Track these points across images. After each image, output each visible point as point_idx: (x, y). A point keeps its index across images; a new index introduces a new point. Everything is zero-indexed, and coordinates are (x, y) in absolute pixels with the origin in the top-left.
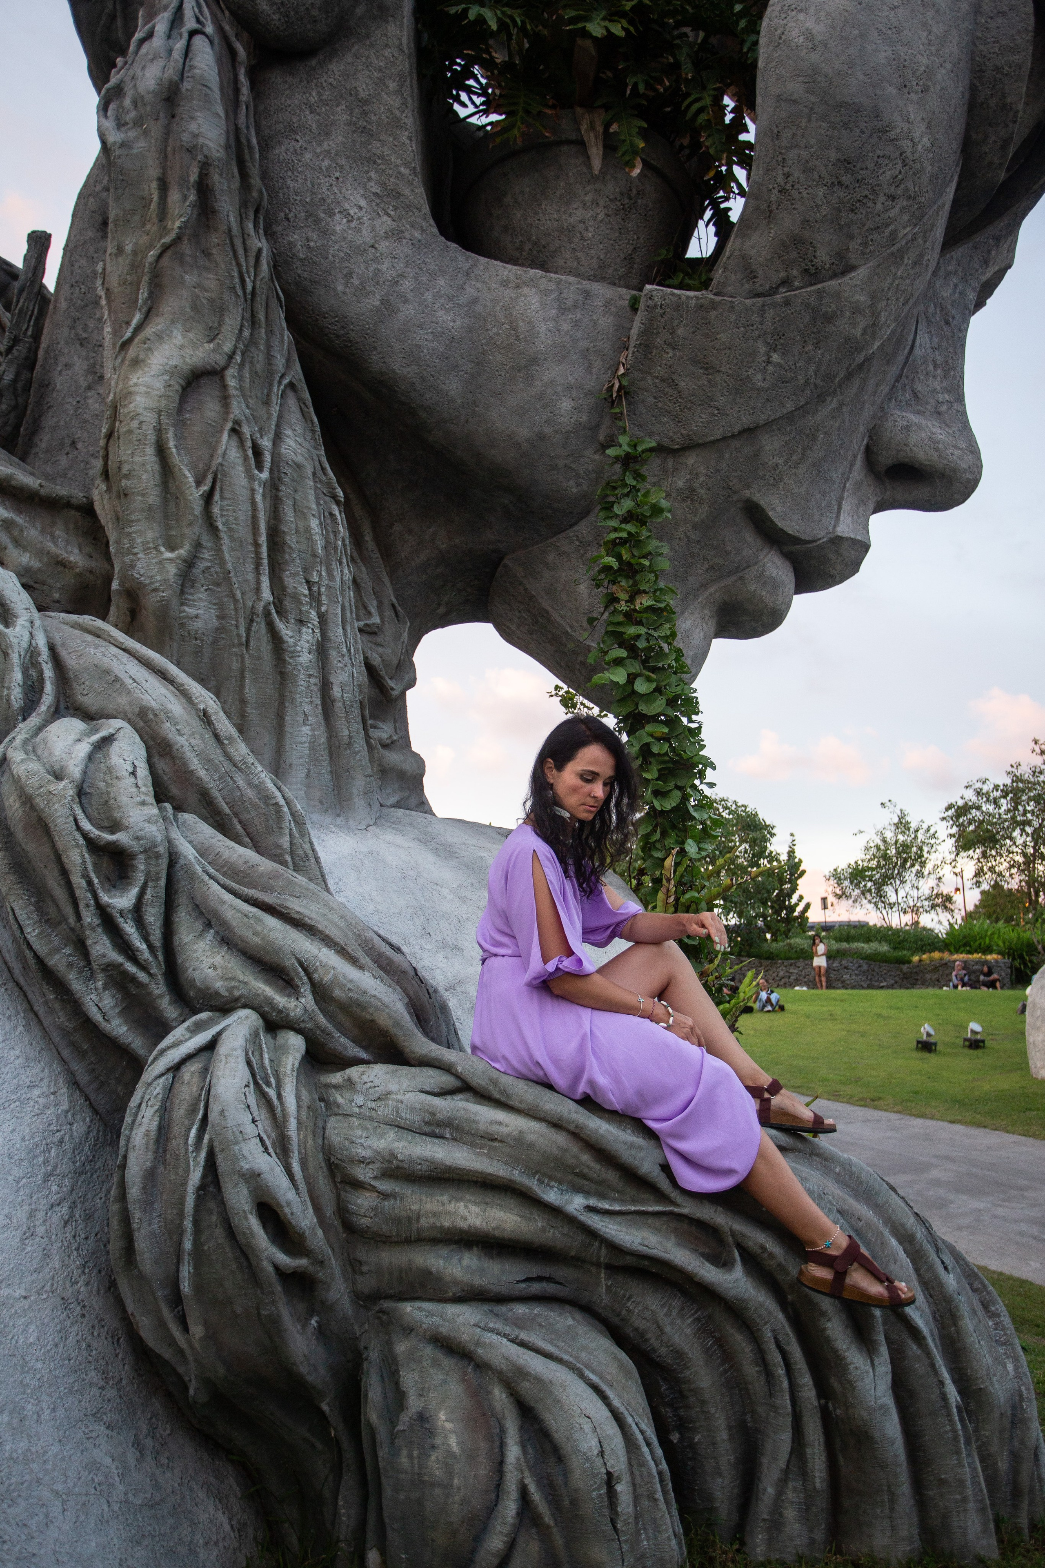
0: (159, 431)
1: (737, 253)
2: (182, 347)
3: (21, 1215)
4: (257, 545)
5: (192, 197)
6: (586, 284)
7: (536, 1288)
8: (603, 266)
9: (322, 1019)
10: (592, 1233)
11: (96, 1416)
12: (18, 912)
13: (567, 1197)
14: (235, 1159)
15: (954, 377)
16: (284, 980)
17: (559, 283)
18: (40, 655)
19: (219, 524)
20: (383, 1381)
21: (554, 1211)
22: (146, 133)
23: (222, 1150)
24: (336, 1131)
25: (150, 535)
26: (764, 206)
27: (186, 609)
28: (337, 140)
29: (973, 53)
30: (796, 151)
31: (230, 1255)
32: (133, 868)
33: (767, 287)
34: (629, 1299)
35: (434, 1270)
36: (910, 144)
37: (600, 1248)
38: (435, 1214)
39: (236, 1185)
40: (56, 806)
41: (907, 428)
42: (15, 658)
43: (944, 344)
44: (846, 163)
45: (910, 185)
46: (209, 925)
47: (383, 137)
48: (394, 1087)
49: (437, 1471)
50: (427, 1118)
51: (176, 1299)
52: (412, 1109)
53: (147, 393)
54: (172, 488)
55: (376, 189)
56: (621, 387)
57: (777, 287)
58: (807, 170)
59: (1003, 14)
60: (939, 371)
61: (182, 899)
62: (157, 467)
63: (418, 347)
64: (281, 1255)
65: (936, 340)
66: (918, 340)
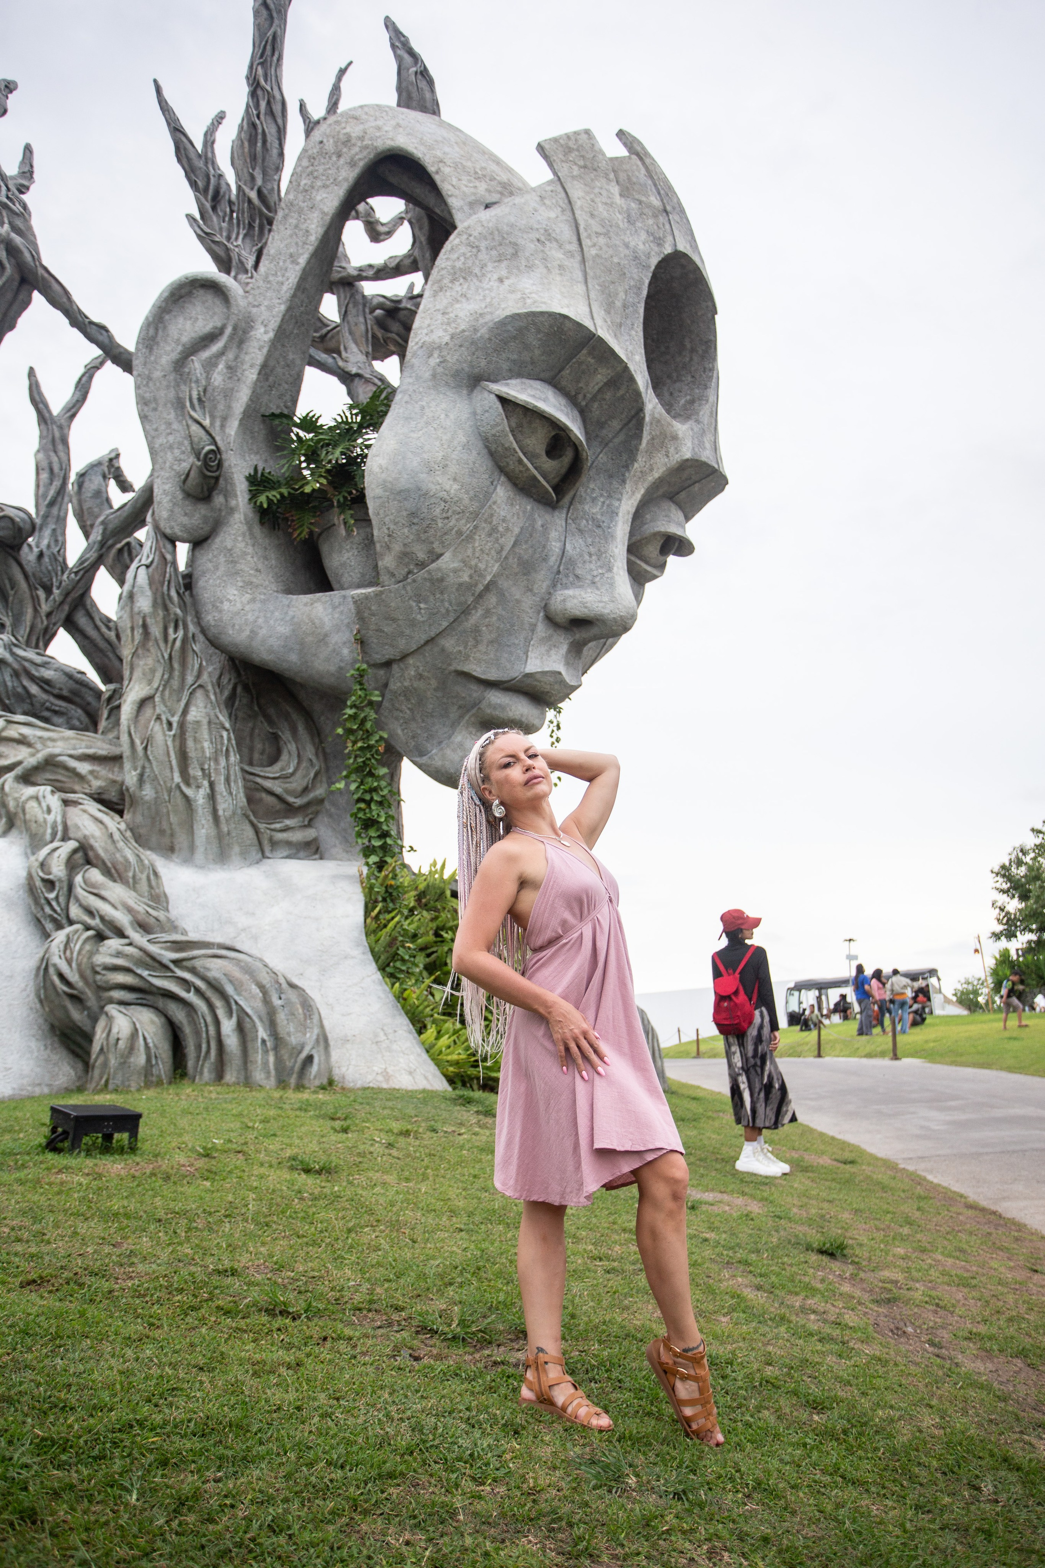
1: (382, 567)
4: (170, 761)
5: (141, 631)
7: (138, 1001)
9: (103, 927)
10: (152, 984)
13: (143, 972)
14: (51, 961)
15: (606, 557)
16: (92, 914)
19: (151, 758)
21: (140, 976)
26: (384, 545)
27: (143, 792)
30: (388, 517)
33: (402, 577)
35: (112, 996)
37: (154, 988)
38: (113, 979)
41: (564, 600)
42: (49, 825)
44: (413, 514)
45: (456, 508)
46: (77, 901)
47: (240, 561)
48: (114, 944)
55: (240, 584)
57: (407, 576)
60: (594, 558)
61: (71, 894)
64: (66, 989)
65: (589, 540)
66: (568, 547)
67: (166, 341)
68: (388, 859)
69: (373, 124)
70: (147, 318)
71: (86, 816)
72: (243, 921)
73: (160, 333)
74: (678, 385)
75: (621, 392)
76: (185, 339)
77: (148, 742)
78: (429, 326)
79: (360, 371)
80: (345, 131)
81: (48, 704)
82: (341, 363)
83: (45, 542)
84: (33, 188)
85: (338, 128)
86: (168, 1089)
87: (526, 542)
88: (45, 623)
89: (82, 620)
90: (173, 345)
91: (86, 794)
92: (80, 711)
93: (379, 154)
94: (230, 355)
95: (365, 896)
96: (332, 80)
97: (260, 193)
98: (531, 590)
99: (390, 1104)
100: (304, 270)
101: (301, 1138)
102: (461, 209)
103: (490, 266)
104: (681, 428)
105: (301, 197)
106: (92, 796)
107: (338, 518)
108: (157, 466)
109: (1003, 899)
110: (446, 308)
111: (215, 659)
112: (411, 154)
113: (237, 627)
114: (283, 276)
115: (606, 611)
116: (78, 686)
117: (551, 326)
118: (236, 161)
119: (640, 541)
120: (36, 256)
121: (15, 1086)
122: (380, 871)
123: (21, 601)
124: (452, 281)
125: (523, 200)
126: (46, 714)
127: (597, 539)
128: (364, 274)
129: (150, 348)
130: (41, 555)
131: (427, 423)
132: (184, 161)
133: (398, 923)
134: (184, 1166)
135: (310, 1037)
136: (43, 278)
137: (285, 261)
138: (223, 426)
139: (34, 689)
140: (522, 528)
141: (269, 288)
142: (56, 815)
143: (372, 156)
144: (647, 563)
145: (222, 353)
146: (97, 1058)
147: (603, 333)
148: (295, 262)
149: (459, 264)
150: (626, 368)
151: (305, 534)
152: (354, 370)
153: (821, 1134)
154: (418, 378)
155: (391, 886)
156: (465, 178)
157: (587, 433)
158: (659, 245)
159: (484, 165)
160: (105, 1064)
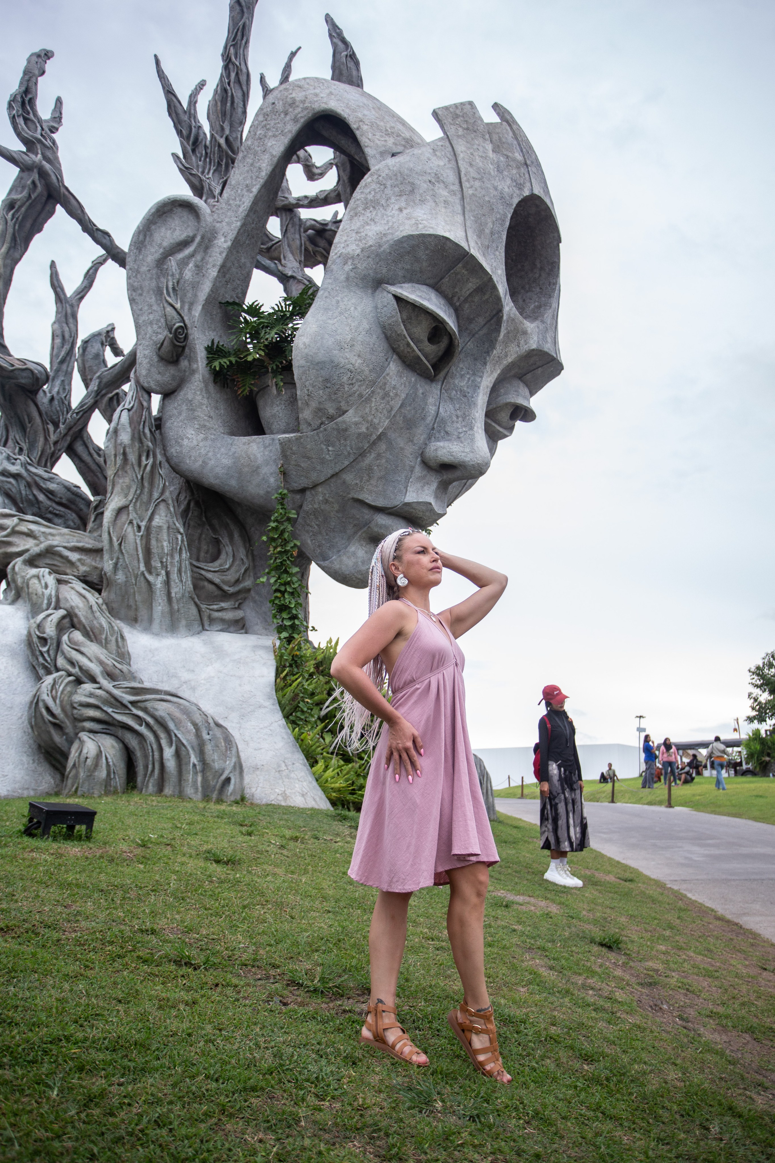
1: (302, 418)
2: (118, 501)
4: (138, 555)
7: (103, 730)
9: (81, 674)
10: (114, 718)
12: (29, 655)
13: (108, 709)
15: (469, 419)
16: (73, 665)
19: (124, 551)
21: (106, 712)
24: (74, 697)
26: (304, 402)
28: (184, 415)
30: (308, 382)
33: (317, 427)
35: (84, 726)
37: (115, 721)
38: (86, 714)
41: (436, 450)
42: (46, 597)
44: (327, 380)
45: (359, 377)
47: (198, 410)
48: (88, 688)
55: (197, 426)
57: (320, 426)
58: (314, 386)
60: (460, 419)
64: (50, 719)
65: (457, 406)
66: (441, 410)
67: (151, 245)
68: (296, 636)
69: (312, 92)
70: (138, 227)
71: (73, 592)
72: (185, 676)
73: (148, 239)
74: (529, 294)
75: (486, 297)
76: (165, 244)
77: (122, 540)
78: (346, 241)
79: (294, 274)
80: (291, 96)
81: (51, 509)
82: (280, 268)
83: (56, 389)
84: (60, 129)
85: (286, 94)
86: (121, 797)
87: (410, 405)
88: (53, 449)
89: (80, 448)
90: (157, 248)
91: (74, 576)
92: (74, 515)
93: (316, 114)
94: (198, 257)
95: (277, 662)
96: (286, 60)
97: (227, 140)
98: (412, 441)
99: (286, 817)
100: (256, 197)
101: (215, 837)
102: (374, 156)
103: (393, 200)
104: (530, 326)
105: (256, 143)
106: (78, 577)
107: (271, 381)
108: (140, 337)
109: (757, 692)
110: (359, 228)
111: (176, 481)
112: (339, 115)
113: (193, 458)
114: (240, 201)
115: (467, 459)
116: (73, 497)
117: (436, 245)
118: (211, 116)
119: (495, 409)
120: (60, 179)
121: (9, 789)
122: (289, 644)
123: (36, 432)
124: (364, 209)
125: (420, 152)
126: (49, 516)
127: (463, 405)
128: (301, 203)
129: (139, 249)
130: (52, 399)
131: (341, 313)
132: (174, 115)
133: (300, 683)
134: (125, 852)
135: (229, 764)
136: (64, 195)
137: (242, 190)
138: (190, 309)
139: (41, 497)
140: (407, 395)
141: (229, 209)
142: (51, 590)
143: (310, 115)
144: (500, 425)
145: (192, 255)
146: (71, 771)
147: (474, 252)
148: (249, 191)
149: (370, 197)
150: (491, 279)
151: (246, 392)
152: (290, 273)
153: (610, 859)
154: (336, 279)
155: (297, 655)
156: (378, 134)
157: (459, 326)
158: (520, 189)
159: (393, 125)
160: (76, 776)
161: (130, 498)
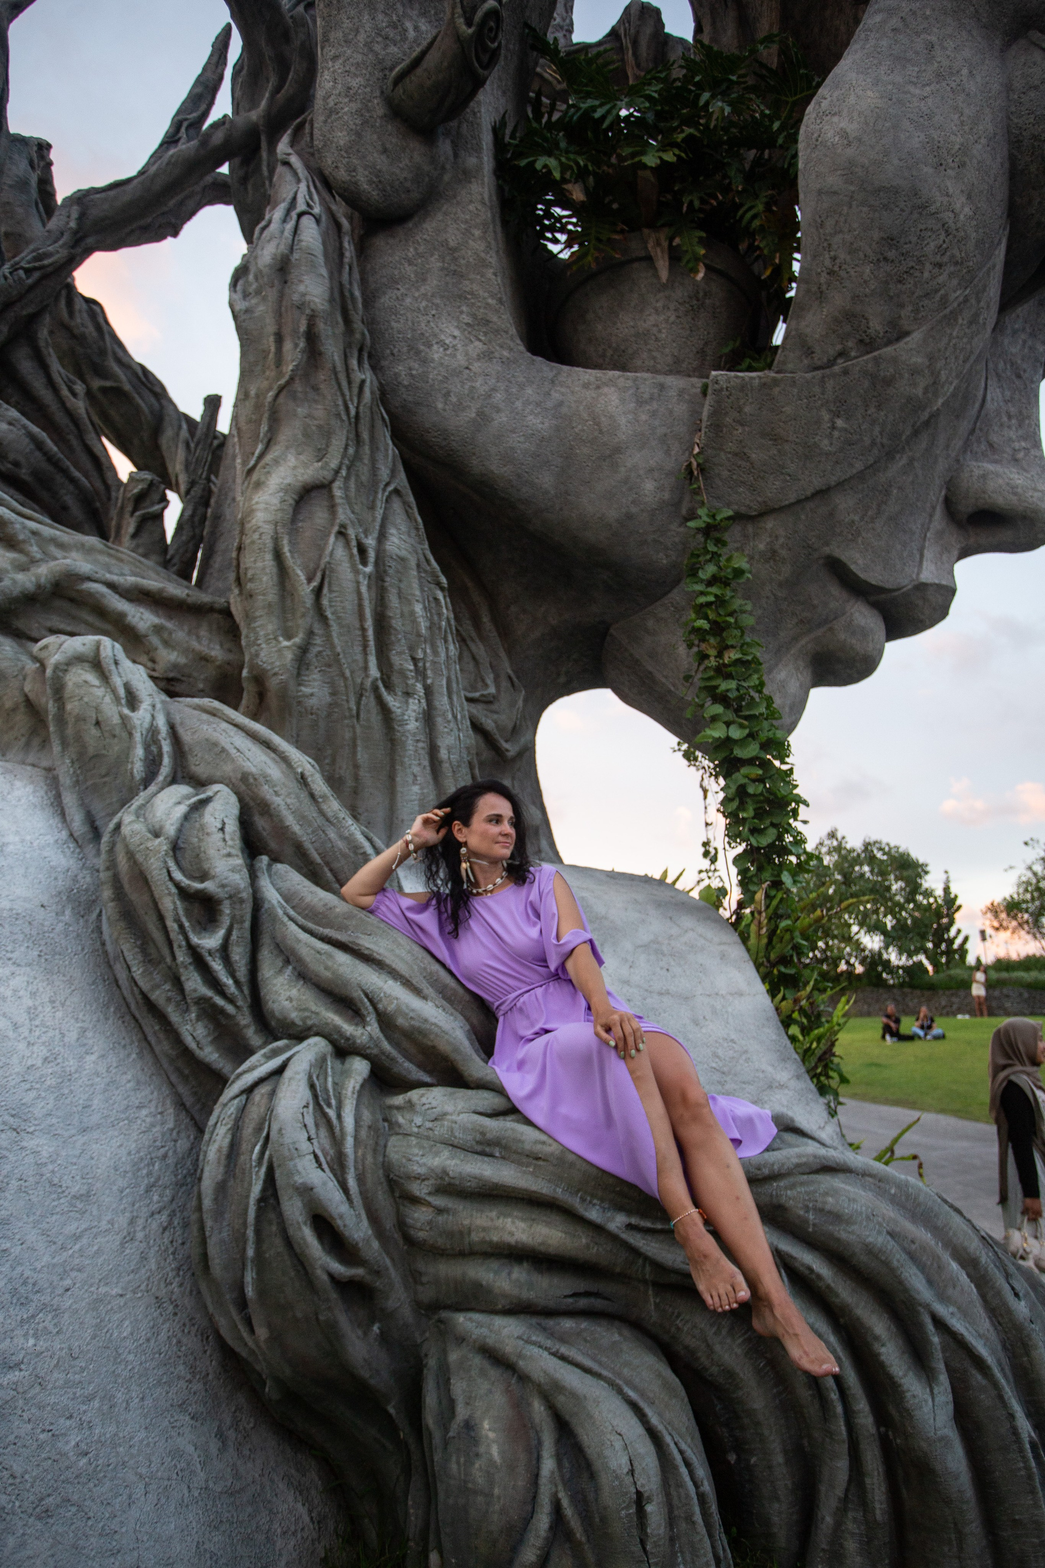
0: (276, 540)
1: (793, 333)
2: (295, 468)
3: (122, 1221)
4: (363, 629)
5: (302, 344)
6: (661, 378)
7: (583, 1303)
8: (677, 361)
9: (386, 1046)
10: (635, 1251)
11: (182, 1406)
12: (126, 953)
13: (609, 1214)
14: (290, 1174)
15: (1029, 425)
16: (354, 1011)
17: (635, 380)
18: (159, 733)
19: (328, 614)
20: (439, 1388)
21: (598, 1229)
22: (264, 299)
23: (279, 1166)
24: (396, 1149)
25: (270, 627)
26: (814, 289)
27: (303, 688)
28: (433, 283)
29: (1008, 126)
30: (840, 236)
31: (289, 1263)
32: (221, 912)
33: (825, 360)
34: (678, 1317)
35: (484, 1283)
36: (951, 215)
37: (644, 1266)
38: (484, 1229)
39: (291, 1198)
40: (152, 860)
41: (984, 477)
43: (1017, 396)
44: (890, 241)
45: (956, 252)
46: (287, 962)
47: (472, 276)
48: (449, 1108)
49: (480, 1480)
50: (478, 1137)
51: (242, 1303)
52: (465, 1130)
53: (266, 509)
54: (288, 587)
55: (466, 319)
56: (699, 465)
57: (835, 359)
58: (852, 251)
59: (1036, 88)
60: (1014, 421)
61: (266, 940)
62: (275, 570)
63: (512, 448)
66: (991, 393)
71: (224, 725)
77: (321, 582)
113: (454, 399)
142: (150, 713)
161: (334, 464)
